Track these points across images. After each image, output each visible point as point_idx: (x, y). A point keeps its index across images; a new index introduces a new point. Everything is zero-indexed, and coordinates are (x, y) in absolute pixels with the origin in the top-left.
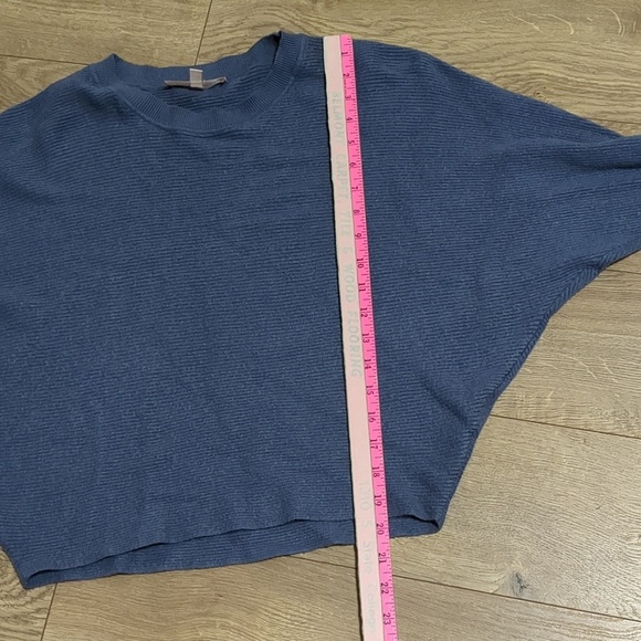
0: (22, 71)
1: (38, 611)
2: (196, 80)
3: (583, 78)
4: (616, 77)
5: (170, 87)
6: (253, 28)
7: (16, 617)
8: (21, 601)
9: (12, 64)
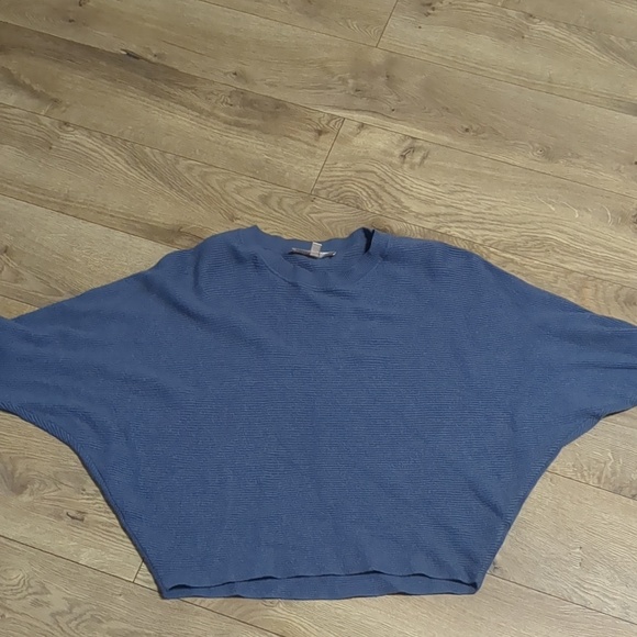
0: (190, 169)
3: (580, 246)
4: (603, 250)
9: (183, 163)
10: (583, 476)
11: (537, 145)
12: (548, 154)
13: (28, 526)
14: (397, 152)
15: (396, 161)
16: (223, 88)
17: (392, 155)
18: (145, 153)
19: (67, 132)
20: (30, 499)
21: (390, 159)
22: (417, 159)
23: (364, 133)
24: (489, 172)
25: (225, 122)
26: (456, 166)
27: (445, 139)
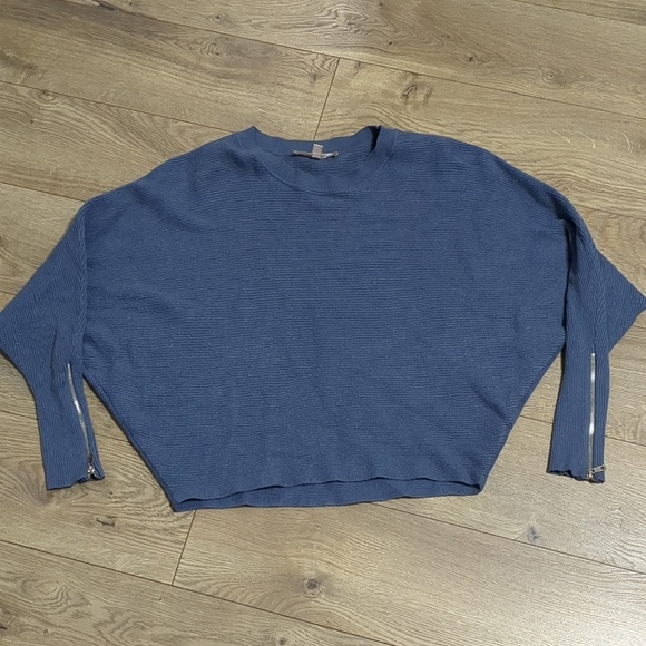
0: (181, 132)
1: (182, 527)
2: (317, 152)
3: (600, 181)
4: (625, 183)
5: (295, 155)
6: (359, 118)
7: (165, 530)
8: (170, 519)
9: (173, 125)
10: (617, 432)
11: (546, 69)
12: (560, 79)
13: (60, 535)
14: (399, 92)
15: (398, 101)
16: (207, 35)
17: (393, 95)
18: (132, 118)
19: (47, 102)
20: (58, 507)
21: (391, 100)
22: (421, 97)
23: (362, 72)
24: (497, 105)
25: (213, 74)
26: (463, 102)
27: (448, 71)
